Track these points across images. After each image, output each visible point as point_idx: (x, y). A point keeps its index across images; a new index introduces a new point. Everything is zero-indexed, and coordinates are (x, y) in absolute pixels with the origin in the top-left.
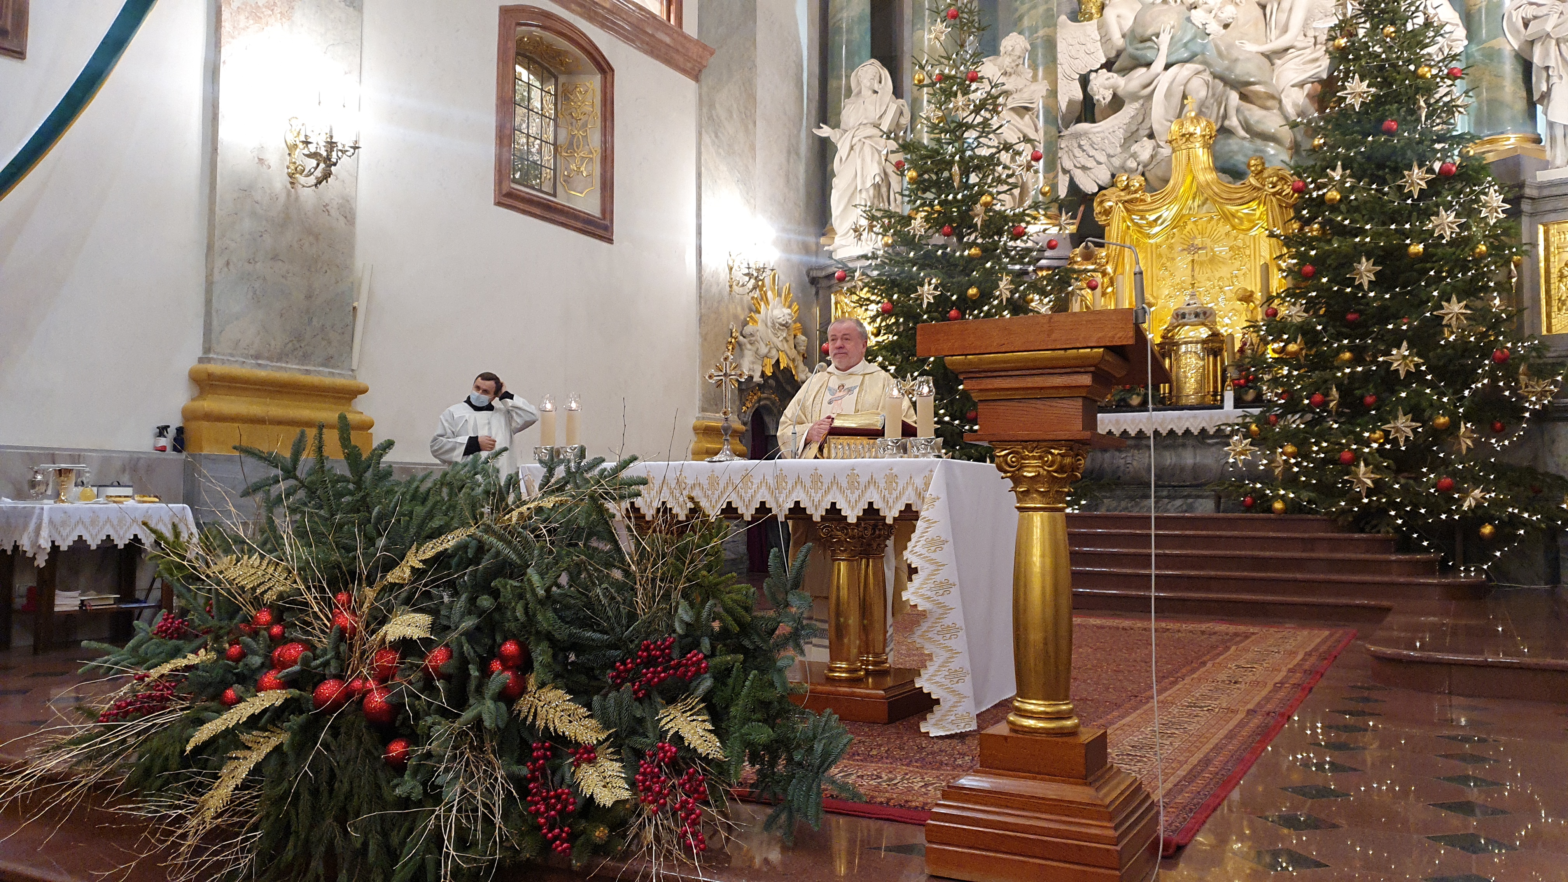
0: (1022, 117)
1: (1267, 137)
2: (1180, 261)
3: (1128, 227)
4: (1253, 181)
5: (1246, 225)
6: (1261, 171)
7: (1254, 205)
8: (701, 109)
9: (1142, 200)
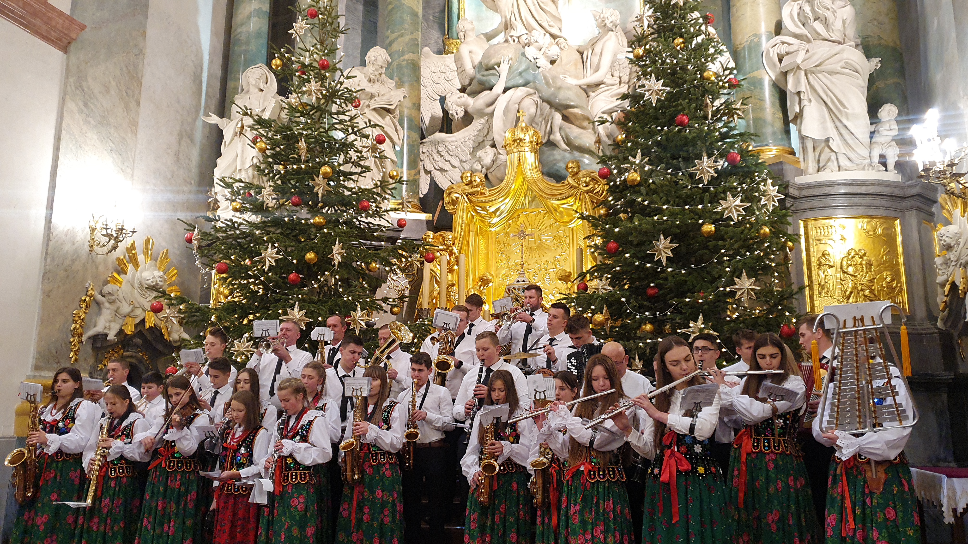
0: (383, 118)
1: (583, 150)
2: (514, 246)
3: (473, 216)
4: (570, 180)
5: (566, 219)
6: (577, 173)
7: (571, 200)
8: (67, 78)
9: (482, 194)
